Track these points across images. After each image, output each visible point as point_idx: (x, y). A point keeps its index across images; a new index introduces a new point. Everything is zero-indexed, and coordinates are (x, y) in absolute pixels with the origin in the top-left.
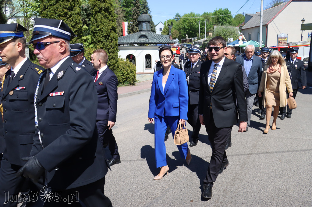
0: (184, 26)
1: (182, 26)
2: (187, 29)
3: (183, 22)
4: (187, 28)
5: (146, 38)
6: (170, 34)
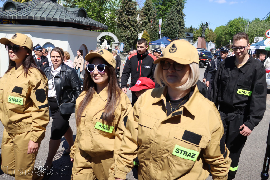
0: (230, 31)
1: (228, 32)
3: (230, 27)
4: (233, 33)
5: (16, 9)
6: (203, 35)
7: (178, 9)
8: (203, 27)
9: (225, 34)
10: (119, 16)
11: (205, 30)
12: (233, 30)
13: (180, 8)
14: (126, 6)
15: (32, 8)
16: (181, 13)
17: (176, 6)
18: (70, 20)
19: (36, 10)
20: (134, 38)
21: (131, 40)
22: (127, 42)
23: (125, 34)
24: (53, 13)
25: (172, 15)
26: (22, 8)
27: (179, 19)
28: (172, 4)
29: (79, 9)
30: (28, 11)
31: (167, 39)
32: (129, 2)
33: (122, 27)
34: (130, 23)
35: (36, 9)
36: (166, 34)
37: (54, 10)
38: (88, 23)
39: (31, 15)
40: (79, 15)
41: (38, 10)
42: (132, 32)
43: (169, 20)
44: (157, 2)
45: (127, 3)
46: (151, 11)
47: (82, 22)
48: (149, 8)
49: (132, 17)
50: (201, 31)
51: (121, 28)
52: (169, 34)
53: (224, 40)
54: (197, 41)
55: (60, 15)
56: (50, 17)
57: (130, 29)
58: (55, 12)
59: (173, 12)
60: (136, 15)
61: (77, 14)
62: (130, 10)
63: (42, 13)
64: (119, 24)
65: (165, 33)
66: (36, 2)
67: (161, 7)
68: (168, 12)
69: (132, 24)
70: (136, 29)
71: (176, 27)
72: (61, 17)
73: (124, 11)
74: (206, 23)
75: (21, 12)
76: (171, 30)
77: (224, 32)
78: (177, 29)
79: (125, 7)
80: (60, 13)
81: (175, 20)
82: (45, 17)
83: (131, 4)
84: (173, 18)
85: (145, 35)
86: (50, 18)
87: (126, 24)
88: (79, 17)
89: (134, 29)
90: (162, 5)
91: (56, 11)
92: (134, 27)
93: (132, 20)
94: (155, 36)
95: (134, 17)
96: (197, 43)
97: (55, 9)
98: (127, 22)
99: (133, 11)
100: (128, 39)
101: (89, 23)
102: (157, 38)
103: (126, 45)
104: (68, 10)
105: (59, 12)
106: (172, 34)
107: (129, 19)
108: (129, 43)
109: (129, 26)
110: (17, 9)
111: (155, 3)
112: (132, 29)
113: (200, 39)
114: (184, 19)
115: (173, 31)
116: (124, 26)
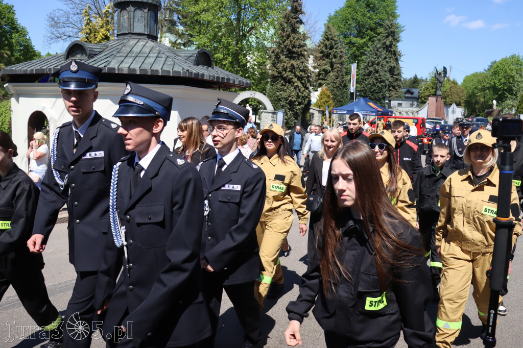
0: (492, 83)
1: (490, 84)
2: (499, 90)
3: (493, 75)
4: (500, 87)
5: (86, 55)
6: (439, 93)
7: (388, 43)
8: (437, 76)
9: (484, 89)
10: (274, 60)
11: (441, 83)
12: (500, 80)
13: (391, 42)
14: (287, 42)
15: (115, 53)
16: (394, 51)
17: (383, 38)
18: (182, 71)
19: (122, 56)
20: (302, 101)
21: (298, 105)
22: (289, 109)
23: (284, 95)
24: (150, 60)
25: (376, 55)
26: (98, 53)
27: (391, 62)
28: (376, 34)
29: (198, 52)
30: (107, 58)
31: (366, 102)
32: (293, 35)
33: (280, 82)
34: (294, 73)
35: (121, 54)
36: (365, 93)
37: (153, 55)
38: (214, 76)
39: (111, 66)
40: (197, 63)
41: (125, 55)
42: (299, 90)
43: (370, 65)
44: (346, 31)
45: (289, 36)
46: (336, 48)
47: (203, 75)
48: (331, 42)
49: (299, 62)
50: (435, 84)
51: (277, 84)
52: (371, 92)
53: (482, 100)
54: (426, 104)
55: (164, 64)
56: (147, 68)
57: (296, 84)
58: (154, 58)
59: (378, 50)
60: (306, 57)
61: (195, 60)
62: (294, 49)
63: (131, 61)
64: (273, 75)
65: (362, 91)
66: (122, 42)
67: (354, 40)
68: (369, 50)
69: (299, 75)
70: (306, 85)
71: (384, 79)
72: (165, 68)
73: (282, 51)
74: (445, 68)
75: (95, 60)
76: (374, 85)
77: (481, 84)
78: (387, 82)
79: (285, 44)
80: (164, 59)
81: (382, 65)
82: (136, 69)
83: (297, 37)
84: (379, 60)
85: (324, 96)
86: (146, 70)
87: (287, 76)
88: (198, 65)
89: (302, 85)
90: (357, 37)
91: (157, 57)
92: (303, 81)
93: (298, 68)
94: (343, 97)
95: (303, 63)
96: (426, 107)
97: (154, 53)
98: (289, 71)
99: (301, 51)
100: (291, 103)
101: (217, 77)
102: (347, 100)
103: (287, 115)
104: (178, 54)
105: (162, 57)
106: (377, 93)
107: (292, 65)
108: (293, 111)
109: (293, 78)
110: (88, 55)
111: (342, 33)
112: (299, 84)
113: (432, 100)
114: (399, 62)
115: (378, 86)
116: (284, 79)
